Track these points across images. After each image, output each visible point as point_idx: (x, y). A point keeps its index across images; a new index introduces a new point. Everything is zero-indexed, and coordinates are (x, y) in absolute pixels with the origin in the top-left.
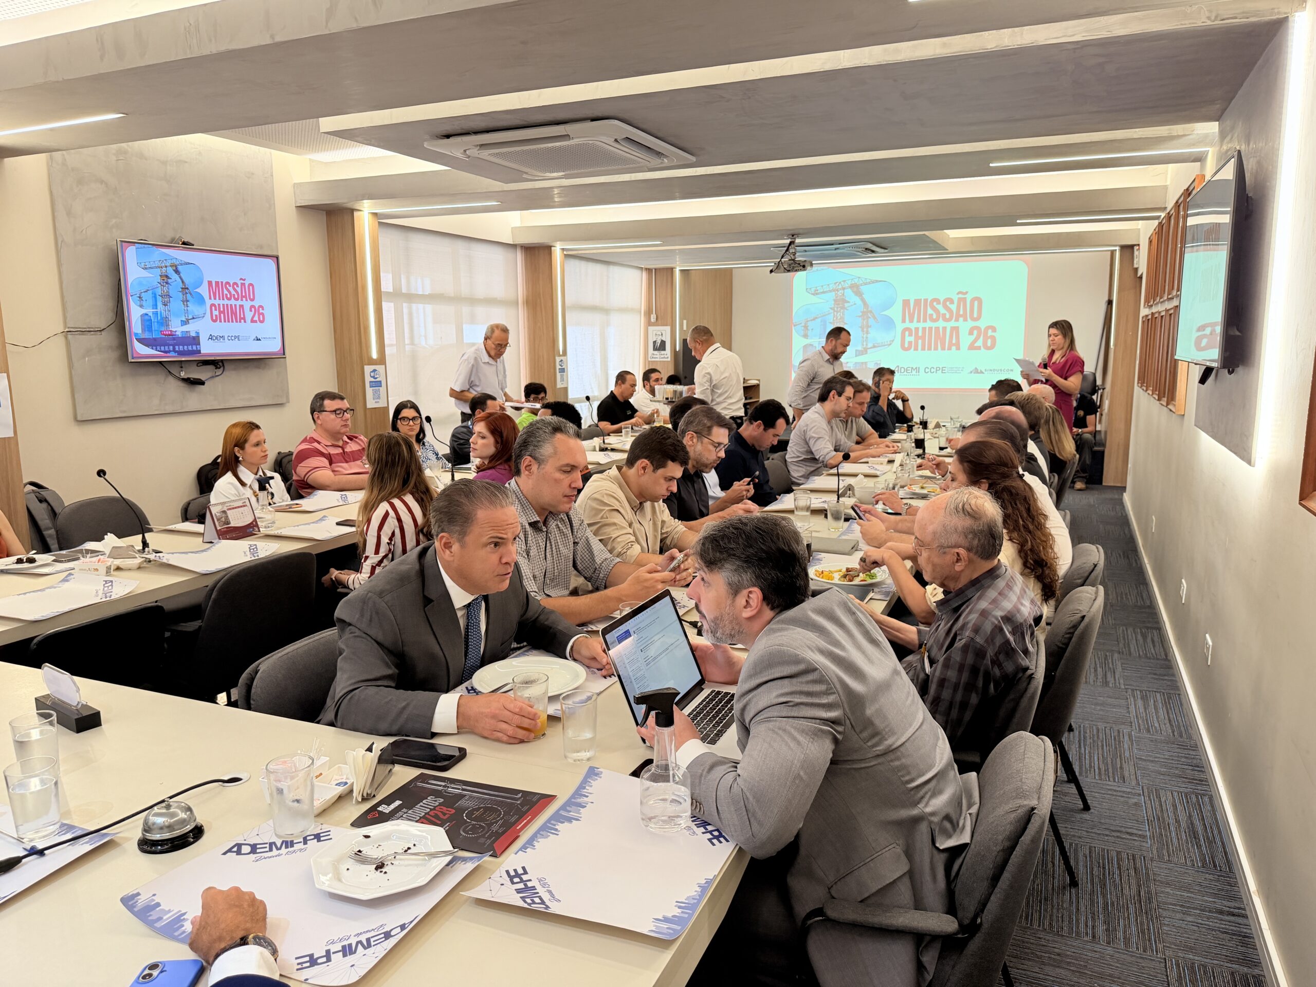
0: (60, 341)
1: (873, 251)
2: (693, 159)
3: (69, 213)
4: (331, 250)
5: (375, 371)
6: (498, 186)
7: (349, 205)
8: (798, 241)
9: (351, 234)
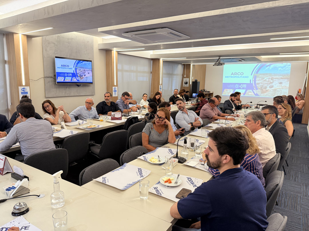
0: (43, 79)
1: (241, 61)
2: (189, 37)
3: (46, 50)
4: (106, 59)
5: (115, 88)
6: (143, 45)
7: (111, 49)
8: (221, 58)
9: (111, 56)
